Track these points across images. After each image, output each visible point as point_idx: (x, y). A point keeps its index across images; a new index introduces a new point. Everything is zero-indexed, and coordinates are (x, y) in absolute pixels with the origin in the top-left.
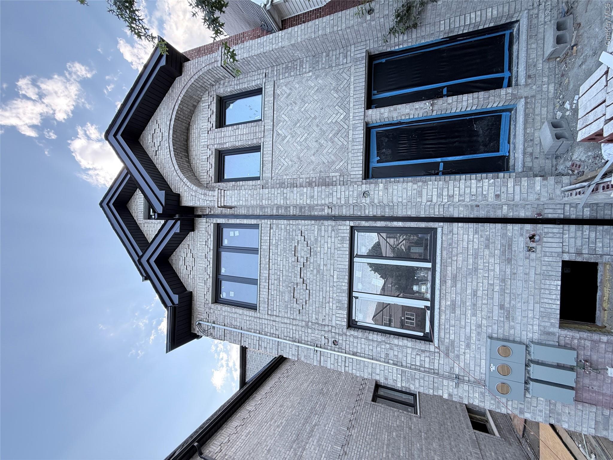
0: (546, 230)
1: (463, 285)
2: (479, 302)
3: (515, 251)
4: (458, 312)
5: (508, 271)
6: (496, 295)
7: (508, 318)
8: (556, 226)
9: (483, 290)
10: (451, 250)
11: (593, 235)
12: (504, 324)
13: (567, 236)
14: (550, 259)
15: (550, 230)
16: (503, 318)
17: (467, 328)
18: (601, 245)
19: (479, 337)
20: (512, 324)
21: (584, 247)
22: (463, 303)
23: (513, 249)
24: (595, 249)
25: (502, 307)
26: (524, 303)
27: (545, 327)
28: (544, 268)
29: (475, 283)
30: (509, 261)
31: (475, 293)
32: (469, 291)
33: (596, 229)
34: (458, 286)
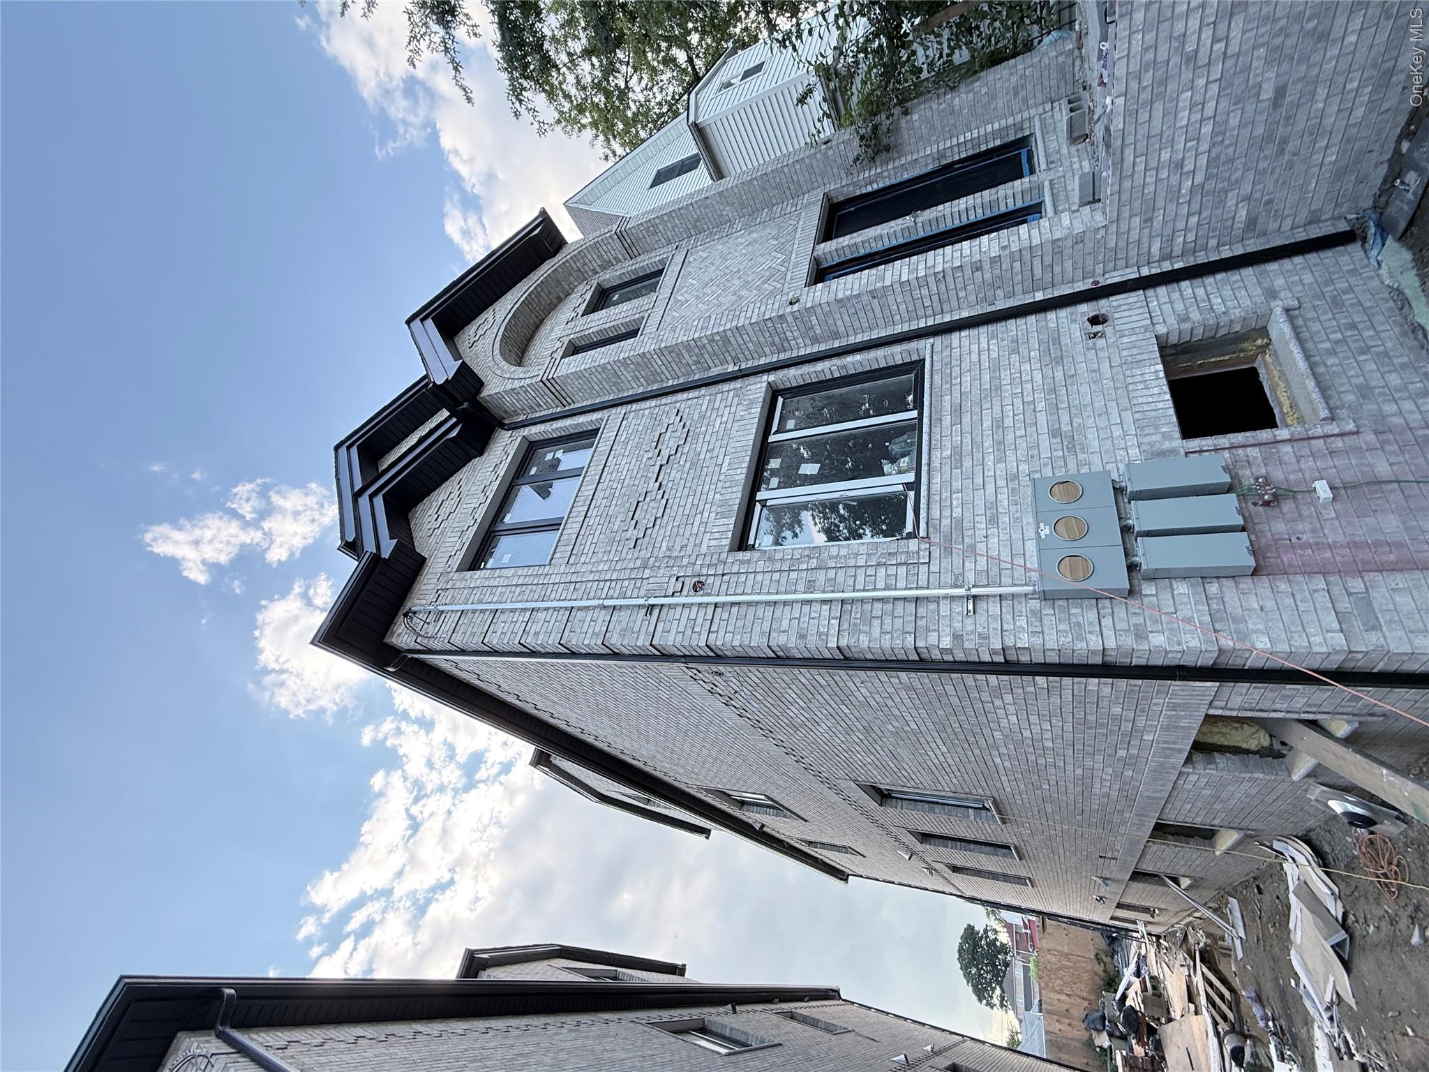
0: (1115, 304)
1: (974, 417)
2: (1010, 437)
3: (1067, 345)
4: (967, 463)
5: (1059, 375)
6: (1042, 418)
7: (1072, 449)
8: (1132, 294)
9: (1014, 415)
10: (949, 371)
11: (1200, 292)
12: (1065, 461)
13: (1155, 303)
14: (1134, 338)
15: (1122, 302)
16: (1061, 452)
17: (987, 486)
18: (1220, 300)
19: (1017, 498)
20: (1081, 456)
21: (1190, 310)
22: (977, 445)
23: (1063, 343)
24: (1212, 308)
25: (1055, 433)
26: (1099, 415)
27: (1151, 444)
28: (1125, 353)
29: (997, 408)
30: (1059, 360)
31: (999, 424)
32: (987, 423)
33: (1203, 282)
34: (964, 421)
